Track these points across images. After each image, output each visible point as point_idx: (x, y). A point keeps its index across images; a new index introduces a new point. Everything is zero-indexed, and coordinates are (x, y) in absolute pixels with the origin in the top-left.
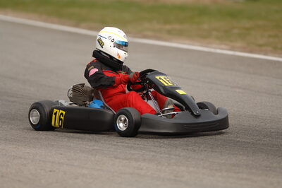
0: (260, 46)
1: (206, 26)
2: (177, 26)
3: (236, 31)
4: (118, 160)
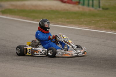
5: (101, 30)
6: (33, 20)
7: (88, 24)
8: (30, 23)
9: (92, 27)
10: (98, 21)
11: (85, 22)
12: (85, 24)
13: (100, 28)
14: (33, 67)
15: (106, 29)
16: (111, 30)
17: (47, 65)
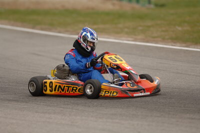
0: (154, 37)
1: (121, 26)
2: (101, 26)
3: (140, 28)
4: (37, 114)
5: (155, 43)
6: (33, 28)
7: (132, 32)
8: (28, 33)
9: (139, 37)
10: (149, 27)
11: (126, 30)
12: (127, 33)
13: (154, 39)
14: (36, 112)
15: (164, 40)
16: (175, 43)
17: (61, 109)
